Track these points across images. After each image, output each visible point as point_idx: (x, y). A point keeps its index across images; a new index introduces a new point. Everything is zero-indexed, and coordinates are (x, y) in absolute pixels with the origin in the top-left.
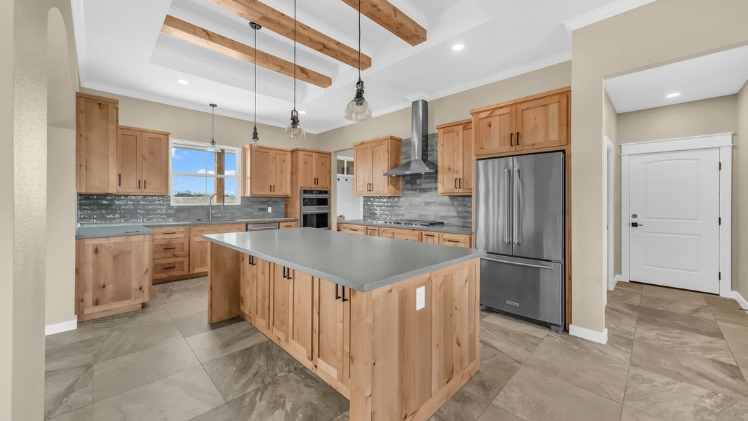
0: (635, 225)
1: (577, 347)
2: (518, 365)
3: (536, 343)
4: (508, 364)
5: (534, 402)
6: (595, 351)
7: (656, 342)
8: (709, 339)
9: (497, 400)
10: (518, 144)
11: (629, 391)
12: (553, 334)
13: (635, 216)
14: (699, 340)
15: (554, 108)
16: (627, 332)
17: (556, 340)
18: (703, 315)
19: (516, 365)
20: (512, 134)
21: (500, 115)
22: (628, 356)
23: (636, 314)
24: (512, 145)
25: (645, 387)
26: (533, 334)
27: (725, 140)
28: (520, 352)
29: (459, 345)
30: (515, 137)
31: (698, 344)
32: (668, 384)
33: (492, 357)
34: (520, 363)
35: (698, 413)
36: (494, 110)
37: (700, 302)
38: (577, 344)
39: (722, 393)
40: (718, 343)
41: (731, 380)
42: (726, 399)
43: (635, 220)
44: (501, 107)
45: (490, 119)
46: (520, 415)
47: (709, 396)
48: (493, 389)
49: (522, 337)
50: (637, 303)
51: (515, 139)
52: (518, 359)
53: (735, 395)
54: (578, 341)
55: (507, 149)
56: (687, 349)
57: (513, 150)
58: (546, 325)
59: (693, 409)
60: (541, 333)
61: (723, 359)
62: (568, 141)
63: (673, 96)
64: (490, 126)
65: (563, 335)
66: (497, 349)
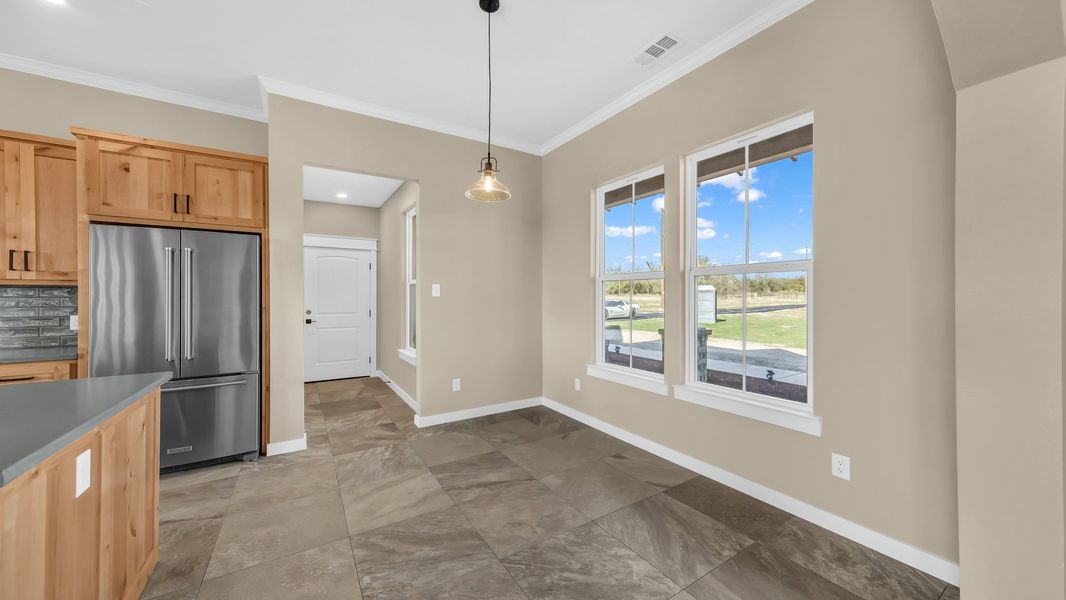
0: (309, 322)
1: (280, 465)
2: (218, 520)
3: (231, 484)
4: (203, 528)
5: (259, 542)
6: (301, 460)
7: (343, 429)
8: (374, 411)
9: (210, 573)
10: (188, 212)
11: (340, 477)
12: (247, 465)
13: (309, 312)
14: (369, 414)
15: (245, 177)
16: (320, 431)
17: (256, 469)
18: (365, 394)
19: (215, 521)
20: (176, 195)
21: (149, 158)
22: (328, 449)
23: (320, 411)
24: (176, 212)
25: (349, 467)
26: (220, 478)
27: (371, 244)
28: (214, 505)
29: (134, 533)
30: (182, 202)
31: (369, 418)
32: (362, 455)
33: (171, 535)
34: (220, 516)
35: (384, 464)
36: (136, 146)
37: (360, 385)
38: (279, 462)
39: (391, 443)
40: (380, 412)
41: (393, 434)
42: (395, 446)
43: (308, 317)
44: (152, 147)
45: (128, 159)
46: (250, 564)
47: (386, 449)
48: (196, 567)
49: (206, 488)
50: (318, 401)
51: (183, 203)
52: (216, 514)
53: (397, 442)
54: (278, 458)
55: (165, 215)
56: (365, 424)
57: (178, 220)
58: (236, 459)
59: (380, 463)
60: (234, 470)
61: (385, 422)
62: (266, 223)
63: (342, 196)
64: (127, 170)
65: (261, 461)
66: (175, 521)
